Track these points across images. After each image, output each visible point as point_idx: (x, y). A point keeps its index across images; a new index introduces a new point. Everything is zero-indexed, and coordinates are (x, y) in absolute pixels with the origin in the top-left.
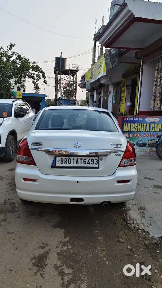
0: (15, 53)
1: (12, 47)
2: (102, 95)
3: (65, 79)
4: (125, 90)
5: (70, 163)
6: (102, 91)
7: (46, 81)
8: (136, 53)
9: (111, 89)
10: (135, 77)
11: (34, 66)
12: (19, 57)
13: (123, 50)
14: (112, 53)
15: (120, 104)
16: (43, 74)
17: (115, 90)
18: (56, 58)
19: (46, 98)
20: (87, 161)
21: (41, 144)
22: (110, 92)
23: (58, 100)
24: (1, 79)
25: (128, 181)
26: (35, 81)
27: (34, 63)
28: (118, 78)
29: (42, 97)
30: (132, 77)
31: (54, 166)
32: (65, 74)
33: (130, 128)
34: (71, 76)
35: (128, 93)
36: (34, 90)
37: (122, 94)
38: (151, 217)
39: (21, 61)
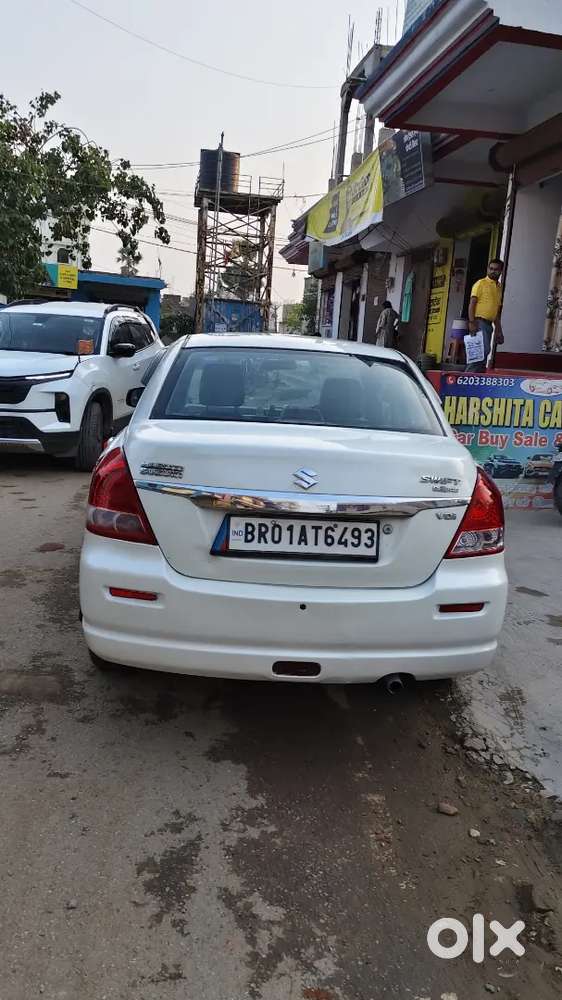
0: (60, 129)
1: (49, 105)
2: (363, 291)
3: (230, 226)
4: (448, 278)
5: (276, 539)
6: (365, 275)
7: (166, 232)
8: (493, 151)
9: (396, 270)
10: (481, 230)
11: (122, 176)
12: (72, 144)
13: (448, 137)
14: (408, 148)
15: (427, 324)
16: (155, 209)
17: (411, 275)
18: (202, 150)
19: (163, 292)
20: (336, 535)
21: (176, 471)
22: (392, 280)
23: (206, 300)
24: (7, 220)
25: (477, 607)
26: (127, 230)
27: (126, 165)
28: (424, 233)
29: (149, 290)
30: (472, 234)
31: (220, 549)
32: (233, 211)
33: (465, 413)
34: (255, 218)
35: (458, 290)
36: (119, 260)
37: (434, 291)
38: (544, 729)
39: (78, 157)
